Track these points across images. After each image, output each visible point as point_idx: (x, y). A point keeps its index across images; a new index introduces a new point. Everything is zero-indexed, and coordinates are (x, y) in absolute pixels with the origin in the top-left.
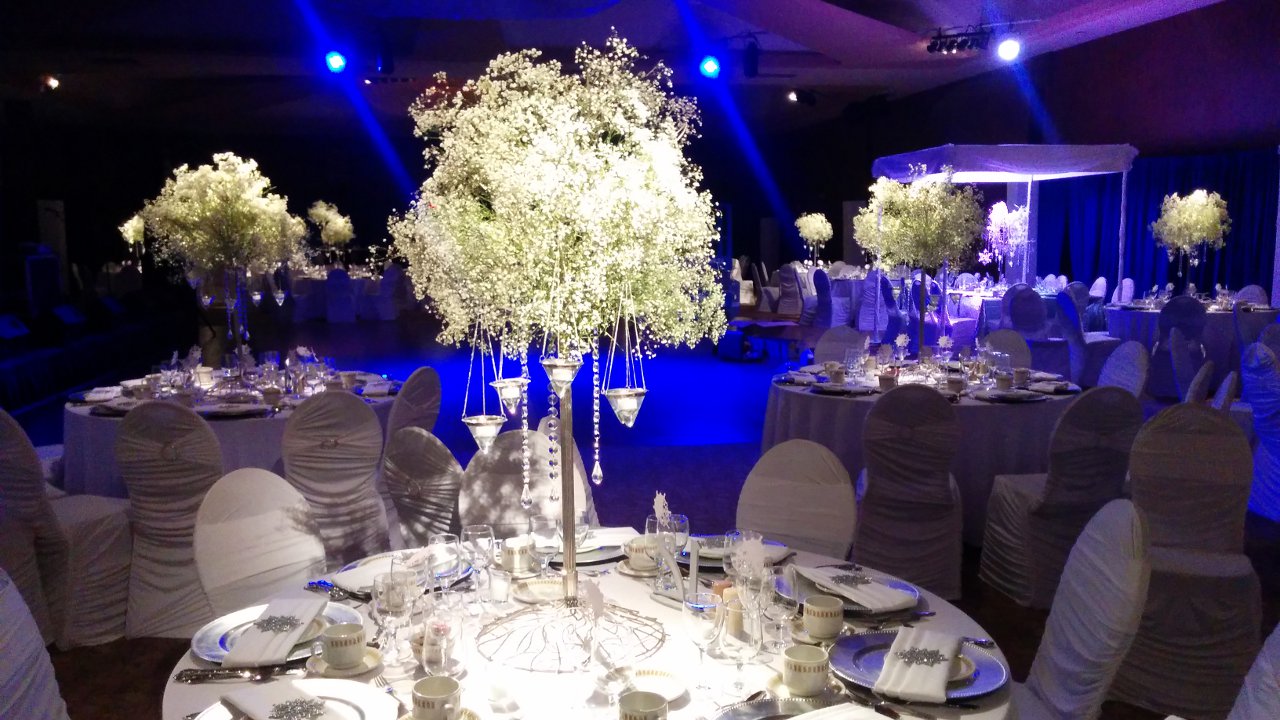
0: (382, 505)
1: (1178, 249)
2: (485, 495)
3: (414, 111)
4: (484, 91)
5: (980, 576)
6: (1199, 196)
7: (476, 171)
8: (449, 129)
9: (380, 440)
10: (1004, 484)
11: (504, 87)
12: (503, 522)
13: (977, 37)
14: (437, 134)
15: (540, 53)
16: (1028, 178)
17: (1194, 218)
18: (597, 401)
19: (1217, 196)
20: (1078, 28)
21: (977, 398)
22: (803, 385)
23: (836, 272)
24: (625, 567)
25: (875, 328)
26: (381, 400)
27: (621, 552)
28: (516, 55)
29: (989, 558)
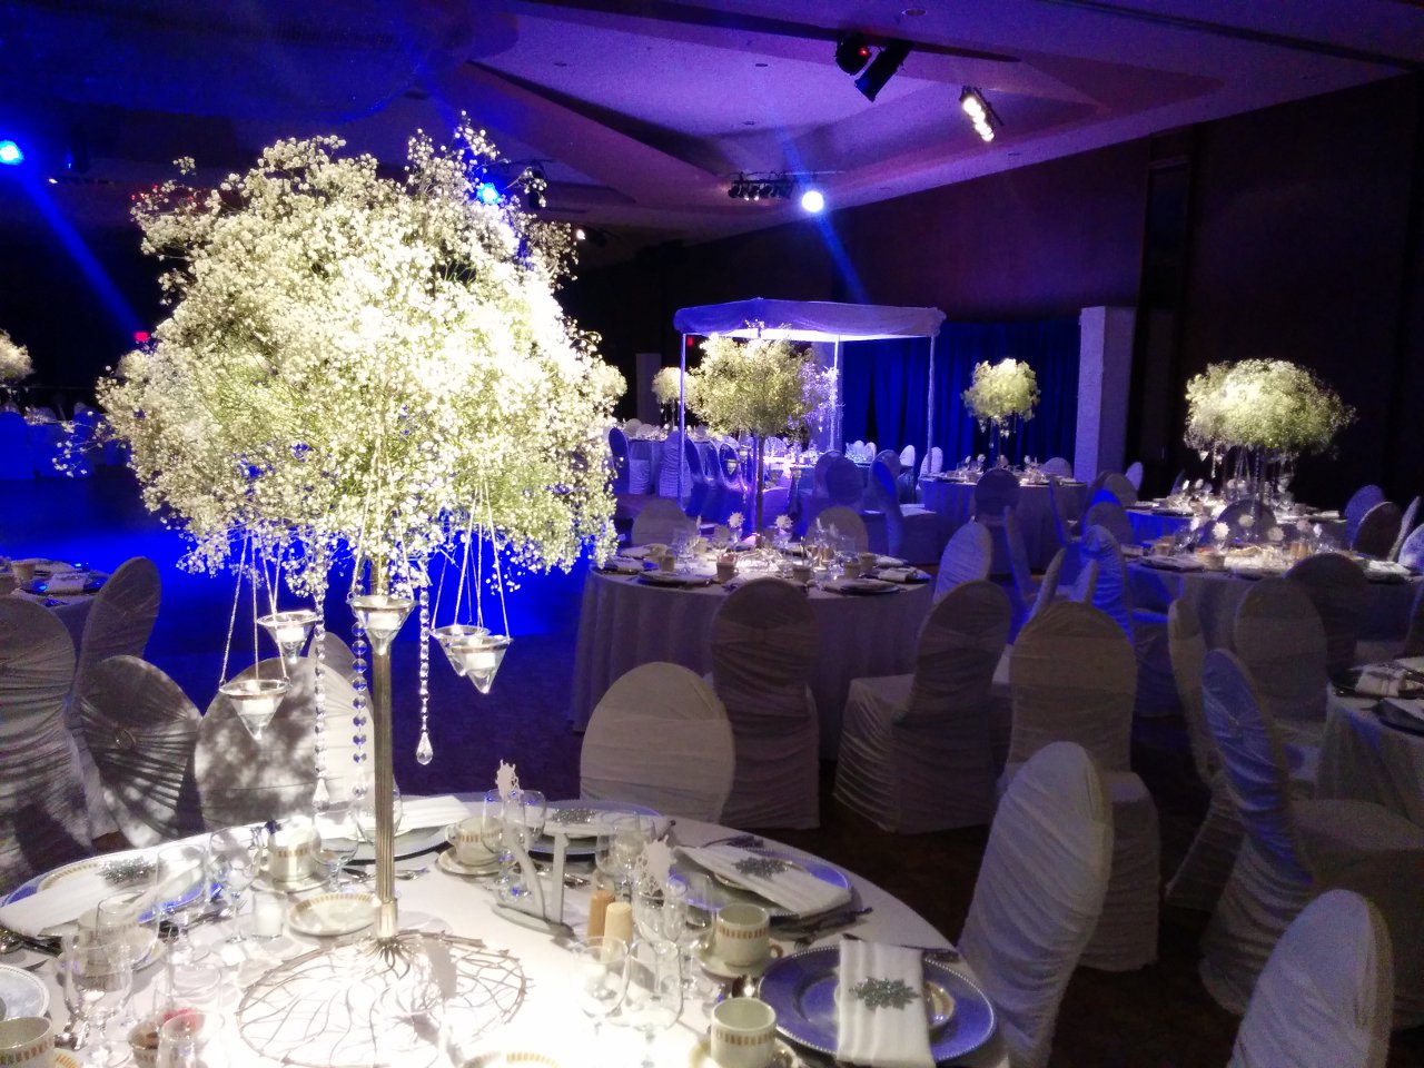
0: (75, 750)
1: (989, 419)
2: (234, 749)
3: (140, 215)
4: (257, 193)
5: (835, 795)
6: (1009, 366)
7: (251, 312)
8: (202, 246)
9: (74, 661)
10: (862, 689)
11: (288, 188)
12: (261, 785)
13: (779, 185)
14: (181, 253)
15: (343, 143)
16: (835, 338)
17: (1005, 388)
18: (425, 647)
19: (1025, 366)
20: (883, 184)
21: (827, 589)
22: (627, 573)
23: (633, 431)
24: (450, 861)
25: (679, 496)
26: (73, 601)
27: (444, 837)
28: (306, 143)
29: (844, 773)
